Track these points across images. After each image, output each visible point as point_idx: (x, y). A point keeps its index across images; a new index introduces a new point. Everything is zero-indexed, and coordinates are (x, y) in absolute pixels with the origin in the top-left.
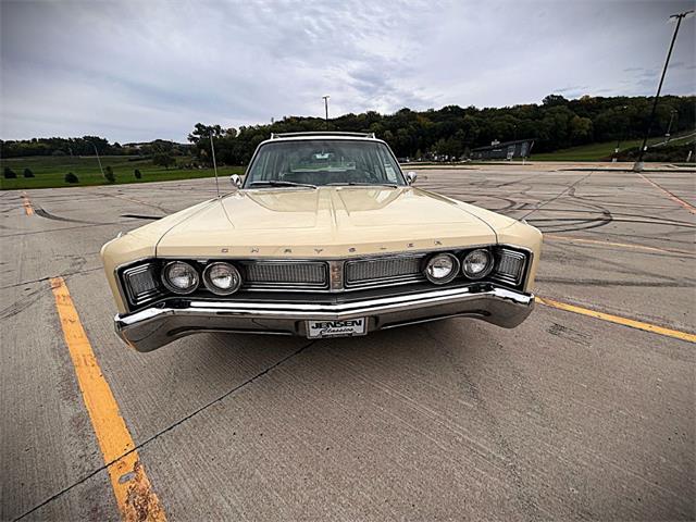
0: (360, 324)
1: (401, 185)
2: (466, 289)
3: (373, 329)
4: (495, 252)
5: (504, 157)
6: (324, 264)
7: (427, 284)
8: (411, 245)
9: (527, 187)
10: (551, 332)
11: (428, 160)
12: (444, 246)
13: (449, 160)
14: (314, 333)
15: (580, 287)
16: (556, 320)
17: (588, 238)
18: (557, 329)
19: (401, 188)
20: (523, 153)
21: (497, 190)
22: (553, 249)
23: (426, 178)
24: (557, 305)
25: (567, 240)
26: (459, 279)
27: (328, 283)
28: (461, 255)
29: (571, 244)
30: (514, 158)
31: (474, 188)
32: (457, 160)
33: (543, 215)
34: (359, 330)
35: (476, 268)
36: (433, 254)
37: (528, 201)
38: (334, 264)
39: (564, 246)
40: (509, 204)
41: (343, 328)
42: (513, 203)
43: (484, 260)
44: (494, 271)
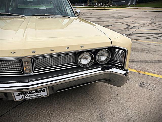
0: (44, 91)
1: (73, 16)
2: (100, 69)
3: (52, 93)
4: (111, 50)
5: (126, 5)
6: (19, 60)
7: (79, 68)
8: (68, 48)
9: (135, 19)
10: (140, 86)
11: (93, 5)
12: (86, 48)
13: (102, 5)
14: (18, 98)
15: (153, 64)
16: (142, 80)
17: (158, 41)
18: (142, 84)
19: (72, 18)
20: (134, 3)
21: (122, 20)
22: (144, 47)
23: (91, 13)
24: (143, 73)
25: (149, 43)
26: (95, 64)
27: (23, 70)
28: (95, 52)
29: (151, 44)
30: (131, 5)
31: (113, 19)
32: (106, 5)
33: (141, 31)
34: (44, 94)
35: (103, 59)
36: (81, 53)
37: (135, 25)
38: (25, 60)
39: (148, 45)
40: (127, 26)
41: (35, 94)
42: (129, 26)
43: (107, 55)
44: (111, 60)
